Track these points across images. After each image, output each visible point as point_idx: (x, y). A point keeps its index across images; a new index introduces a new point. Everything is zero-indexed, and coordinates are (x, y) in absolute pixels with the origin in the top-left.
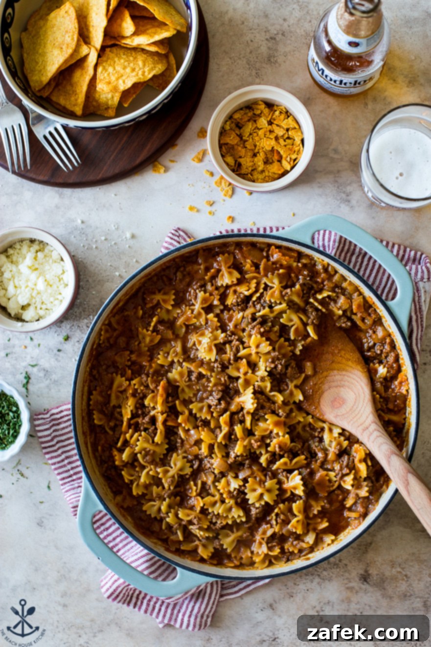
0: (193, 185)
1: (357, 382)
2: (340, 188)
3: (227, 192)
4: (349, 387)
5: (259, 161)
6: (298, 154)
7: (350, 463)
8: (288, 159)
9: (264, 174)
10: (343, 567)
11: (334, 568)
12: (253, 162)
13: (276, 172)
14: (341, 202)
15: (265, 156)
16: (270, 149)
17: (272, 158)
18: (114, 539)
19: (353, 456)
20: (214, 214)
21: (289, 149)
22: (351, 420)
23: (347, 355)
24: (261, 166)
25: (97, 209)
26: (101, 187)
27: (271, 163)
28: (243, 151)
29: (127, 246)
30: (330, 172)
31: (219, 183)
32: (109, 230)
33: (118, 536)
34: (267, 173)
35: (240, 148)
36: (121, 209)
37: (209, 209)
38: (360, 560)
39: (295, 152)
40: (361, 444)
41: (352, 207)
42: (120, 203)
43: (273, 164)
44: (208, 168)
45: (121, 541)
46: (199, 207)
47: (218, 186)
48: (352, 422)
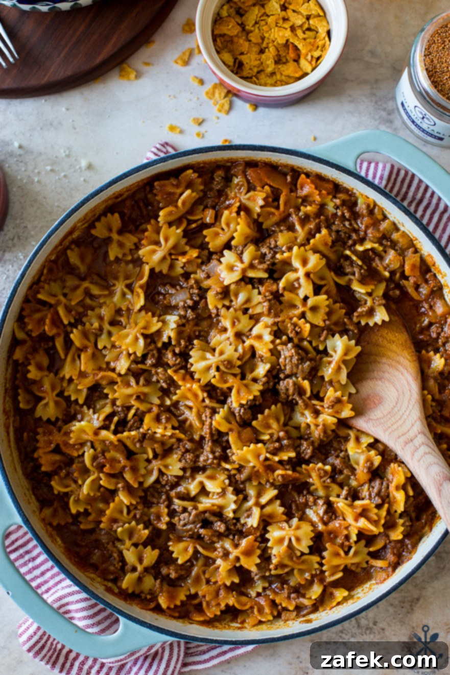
0: (175, 97)
1: (402, 374)
2: (380, 103)
3: (223, 106)
4: (389, 381)
5: (268, 58)
6: (322, 51)
7: (383, 490)
8: (309, 58)
9: (274, 77)
10: (379, 633)
11: (366, 633)
12: (260, 60)
13: (292, 75)
14: (380, 123)
15: (276, 53)
16: (284, 42)
17: (285, 56)
18: (43, 574)
19: (388, 480)
20: (203, 136)
21: (310, 43)
22: (389, 427)
23: (390, 335)
24: (270, 66)
25: (41, 129)
26: (46, 97)
27: (284, 63)
28: (247, 44)
29: (82, 179)
30: (366, 82)
31: (211, 95)
32: (56, 157)
33: (48, 570)
34: (278, 77)
35: (241, 41)
36: (74, 128)
37: (197, 129)
38: (402, 622)
39: (318, 47)
40: (401, 463)
41: (395, 129)
42: (73, 121)
43: (288, 64)
44: (197, 74)
45: (52, 577)
46: (182, 126)
47: (210, 98)
48: (390, 430)
